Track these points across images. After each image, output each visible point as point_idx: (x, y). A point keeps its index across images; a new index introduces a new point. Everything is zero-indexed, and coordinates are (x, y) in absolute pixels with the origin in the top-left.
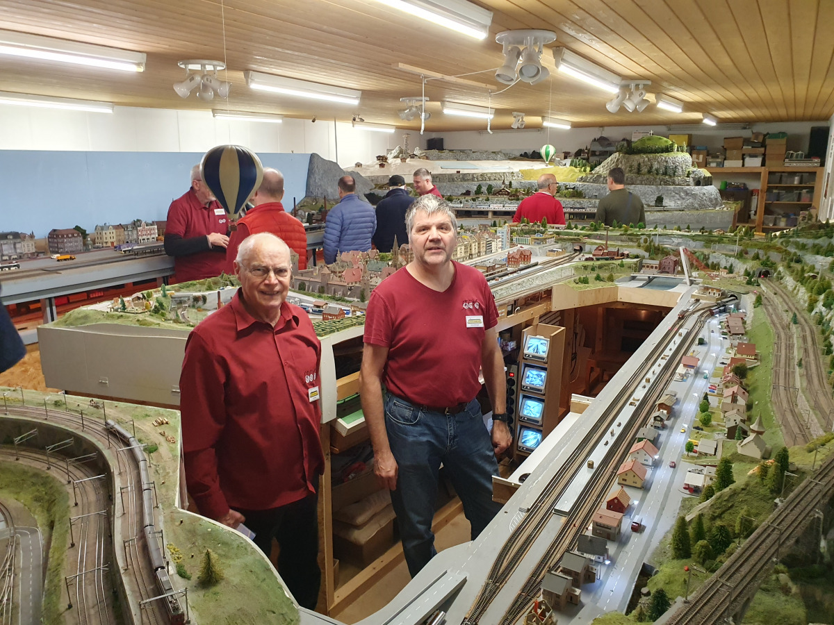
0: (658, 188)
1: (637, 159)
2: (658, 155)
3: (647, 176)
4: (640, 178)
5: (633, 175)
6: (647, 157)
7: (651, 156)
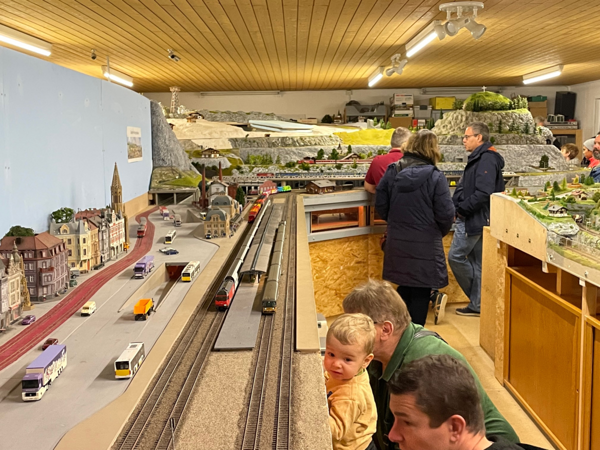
0: (531, 148)
1: (489, 117)
2: (510, 111)
3: (511, 135)
4: (505, 137)
5: (497, 135)
6: (499, 114)
7: (504, 112)
